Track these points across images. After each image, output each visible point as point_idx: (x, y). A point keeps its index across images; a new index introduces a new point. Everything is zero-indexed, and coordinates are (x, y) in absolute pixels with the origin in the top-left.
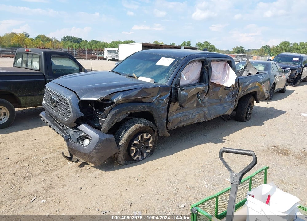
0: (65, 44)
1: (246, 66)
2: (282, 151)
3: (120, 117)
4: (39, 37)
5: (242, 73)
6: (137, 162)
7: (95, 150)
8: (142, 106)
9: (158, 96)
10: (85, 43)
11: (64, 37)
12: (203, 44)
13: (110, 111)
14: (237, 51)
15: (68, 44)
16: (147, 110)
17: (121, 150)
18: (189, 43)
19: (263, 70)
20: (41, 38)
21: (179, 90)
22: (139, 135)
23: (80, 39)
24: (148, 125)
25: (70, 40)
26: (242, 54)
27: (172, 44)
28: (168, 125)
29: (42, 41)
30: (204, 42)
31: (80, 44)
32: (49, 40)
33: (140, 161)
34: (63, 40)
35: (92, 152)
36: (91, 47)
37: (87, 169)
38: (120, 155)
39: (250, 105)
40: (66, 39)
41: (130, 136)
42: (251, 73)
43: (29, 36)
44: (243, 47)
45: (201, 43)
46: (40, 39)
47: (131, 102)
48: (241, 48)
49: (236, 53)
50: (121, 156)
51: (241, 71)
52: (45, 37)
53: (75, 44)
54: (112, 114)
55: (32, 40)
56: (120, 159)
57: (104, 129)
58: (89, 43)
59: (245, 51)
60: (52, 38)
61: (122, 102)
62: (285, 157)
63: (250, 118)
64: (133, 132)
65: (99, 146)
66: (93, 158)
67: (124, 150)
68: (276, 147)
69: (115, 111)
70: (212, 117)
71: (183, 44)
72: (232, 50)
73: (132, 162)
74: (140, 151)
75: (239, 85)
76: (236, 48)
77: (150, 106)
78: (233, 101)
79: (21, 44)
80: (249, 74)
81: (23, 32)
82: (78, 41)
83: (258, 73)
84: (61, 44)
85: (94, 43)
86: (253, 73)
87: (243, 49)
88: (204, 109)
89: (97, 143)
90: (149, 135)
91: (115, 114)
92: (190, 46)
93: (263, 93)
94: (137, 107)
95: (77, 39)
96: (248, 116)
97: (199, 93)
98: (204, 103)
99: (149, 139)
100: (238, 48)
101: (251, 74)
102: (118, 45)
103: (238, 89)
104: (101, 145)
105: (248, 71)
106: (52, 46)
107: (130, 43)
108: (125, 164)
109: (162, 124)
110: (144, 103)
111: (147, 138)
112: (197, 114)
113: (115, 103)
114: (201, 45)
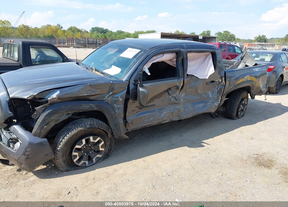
0: (93, 34)
1: (243, 57)
2: (266, 161)
3: (59, 118)
4: (71, 29)
5: (238, 65)
6: (82, 168)
7: (23, 156)
8: (88, 105)
9: (110, 94)
10: (110, 34)
11: (93, 28)
12: (223, 34)
13: (43, 111)
14: (259, 40)
15: (95, 34)
16: (95, 109)
17: (58, 155)
18: (209, 32)
19: (269, 61)
20: (73, 29)
21: (138, 87)
22: (83, 138)
23: (107, 30)
24: (97, 127)
25: (98, 30)
26: (264, 43)
27: (192, 33)
28: (127, 126)
29: (73, 32)
30: (224, 32)
31: (106, 35)
32: (79, 31)
33: (88, 167)
34: (91, 31)
35: (21, 158)
36: (116, 37)
37: (23, 174)
38: (58, 161)
39: (242, 101)
40: (94, 30)
41: (69, 140)
42: (248, 64)
43: (62, 28)
44: (265, 36)
45: (221, 33)
46: (71, 30)
47: (73, 101)
48: (264, 36)
49: (258, 41)
50: (60, 161)
51: (237, 63)
52: (76, 28)
53: (101, 35)
54: (46, 115)
55: (64, 31)
56: (59, 165)
57: (35, 132)
58: (114, 33)
59: (268, 39)
60: (82, 29)
61: (59, 101)
62: (266, 170)
63: (243, 116)
64: (74, 135)
65: (29, 152)
66: (22, 165)
67: (63, 156)
68: (259, 156)
69: (49, 112)
70: (190, 116)
71: (203, 33)
72: (254, 39)
73: (76, 168)
74: (88, 155)
75: (225, 80)
76: (258, 37)
77: (100, 105)
78: (218, 97)
79: (54, 35)
80: (246, 66)
81: (57, 25)
82: (104, 31)
83: (256, 64)
84: (89, 35)
85: (119, 33)
86: (251, 64)
87: (266, 37)
88: (178, 107)
89: (26, 149)
90: (99, 139)
91: (49, 115)
92: (209, 35)
93: (259, 88)
94: (81, 106)
95: (104, 30)
96: (239, 113)
97: (170, 88)
98: (178, 100)
99: (99, 142)
100: (260, 37)
101: (248, 66)
102: (139, 35)
103: (224, 84)
104: (31, 150)
105: (245, 63)
106: (80, 36)
107: (151, 33)
108: (67, 171)
109: (117, 125)
110: (91, 101)
111: (96, 141)
112: (168, 113)
113: (49, 102)
114: (221, 34)
